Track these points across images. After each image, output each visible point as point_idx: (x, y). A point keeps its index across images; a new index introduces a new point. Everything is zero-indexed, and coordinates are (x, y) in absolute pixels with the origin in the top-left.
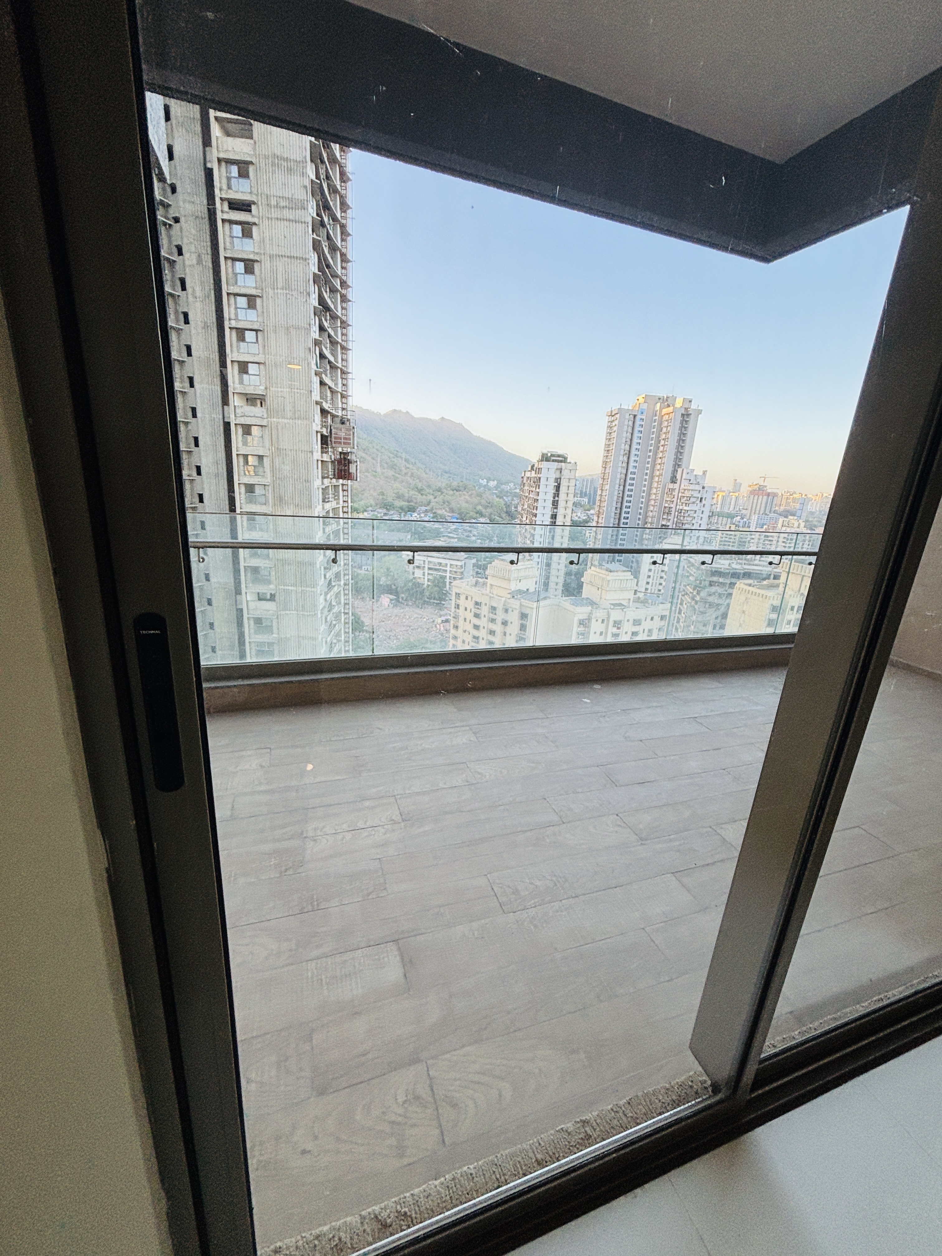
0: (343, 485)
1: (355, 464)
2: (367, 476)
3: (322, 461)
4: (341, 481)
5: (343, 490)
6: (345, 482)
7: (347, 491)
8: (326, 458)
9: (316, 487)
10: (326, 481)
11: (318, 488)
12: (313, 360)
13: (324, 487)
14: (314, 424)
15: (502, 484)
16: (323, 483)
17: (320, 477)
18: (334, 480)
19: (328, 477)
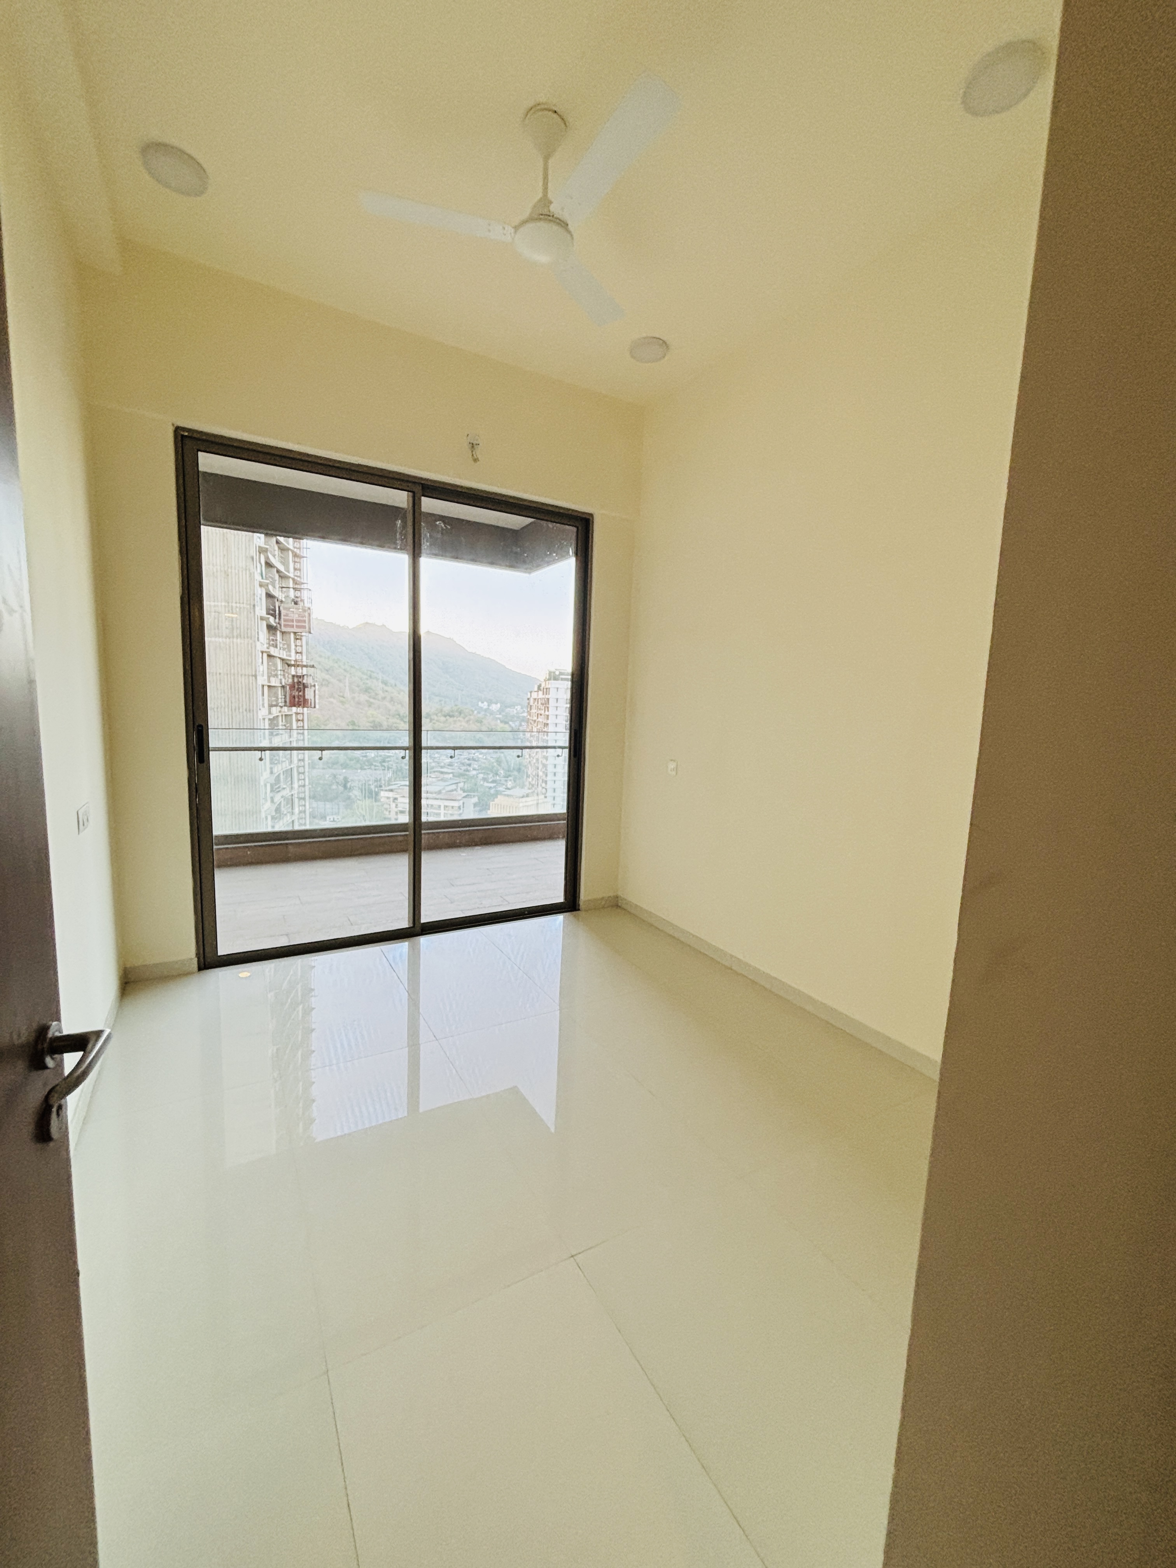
0: (297, 714)
1: (313, 688)
2: (332, 703)
3: (269, 686)
4: (294, 709)
5: (298, 720)
6: (300, 710)
7: (303, 720)
8: (274, 682)
9: (260, 717)
10: (274, 710)
11: (264, 719)
12: (258, 570)
13: (271, 717)
14: (258, 644)
15: (506, 707)
16: (270, 713)
17: (266, 705)
18: (285, 709)
19: (276, 706)
